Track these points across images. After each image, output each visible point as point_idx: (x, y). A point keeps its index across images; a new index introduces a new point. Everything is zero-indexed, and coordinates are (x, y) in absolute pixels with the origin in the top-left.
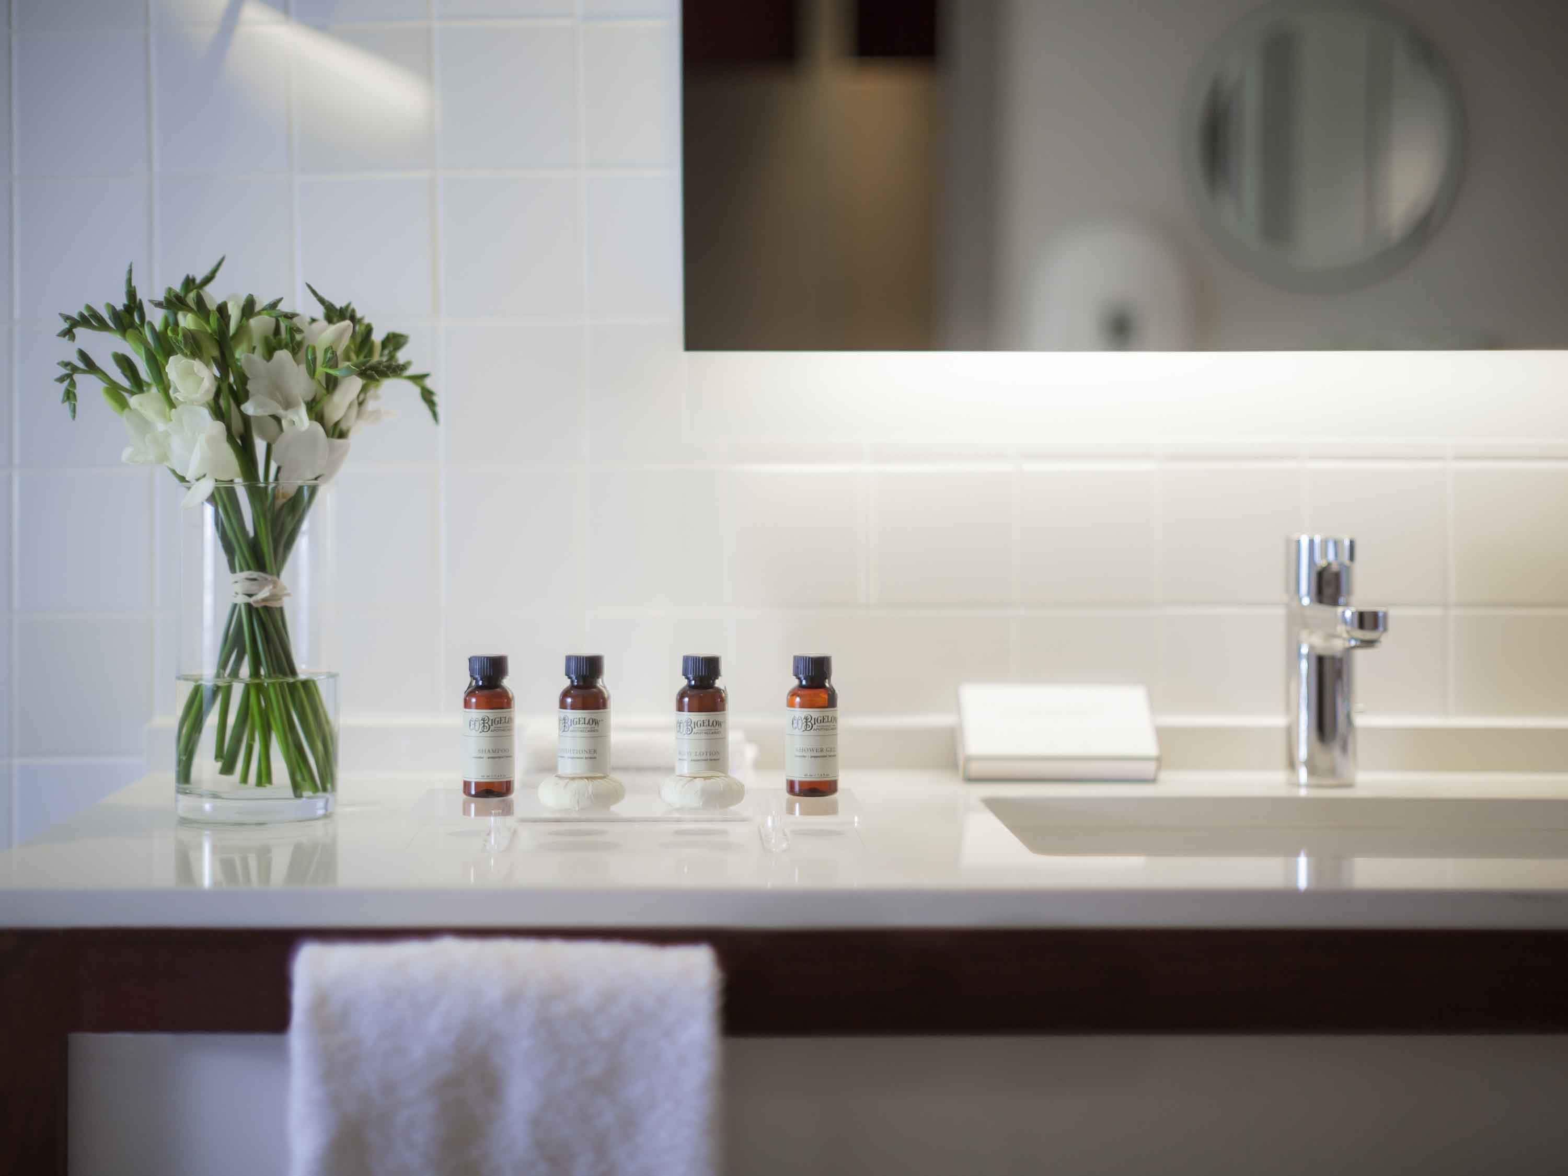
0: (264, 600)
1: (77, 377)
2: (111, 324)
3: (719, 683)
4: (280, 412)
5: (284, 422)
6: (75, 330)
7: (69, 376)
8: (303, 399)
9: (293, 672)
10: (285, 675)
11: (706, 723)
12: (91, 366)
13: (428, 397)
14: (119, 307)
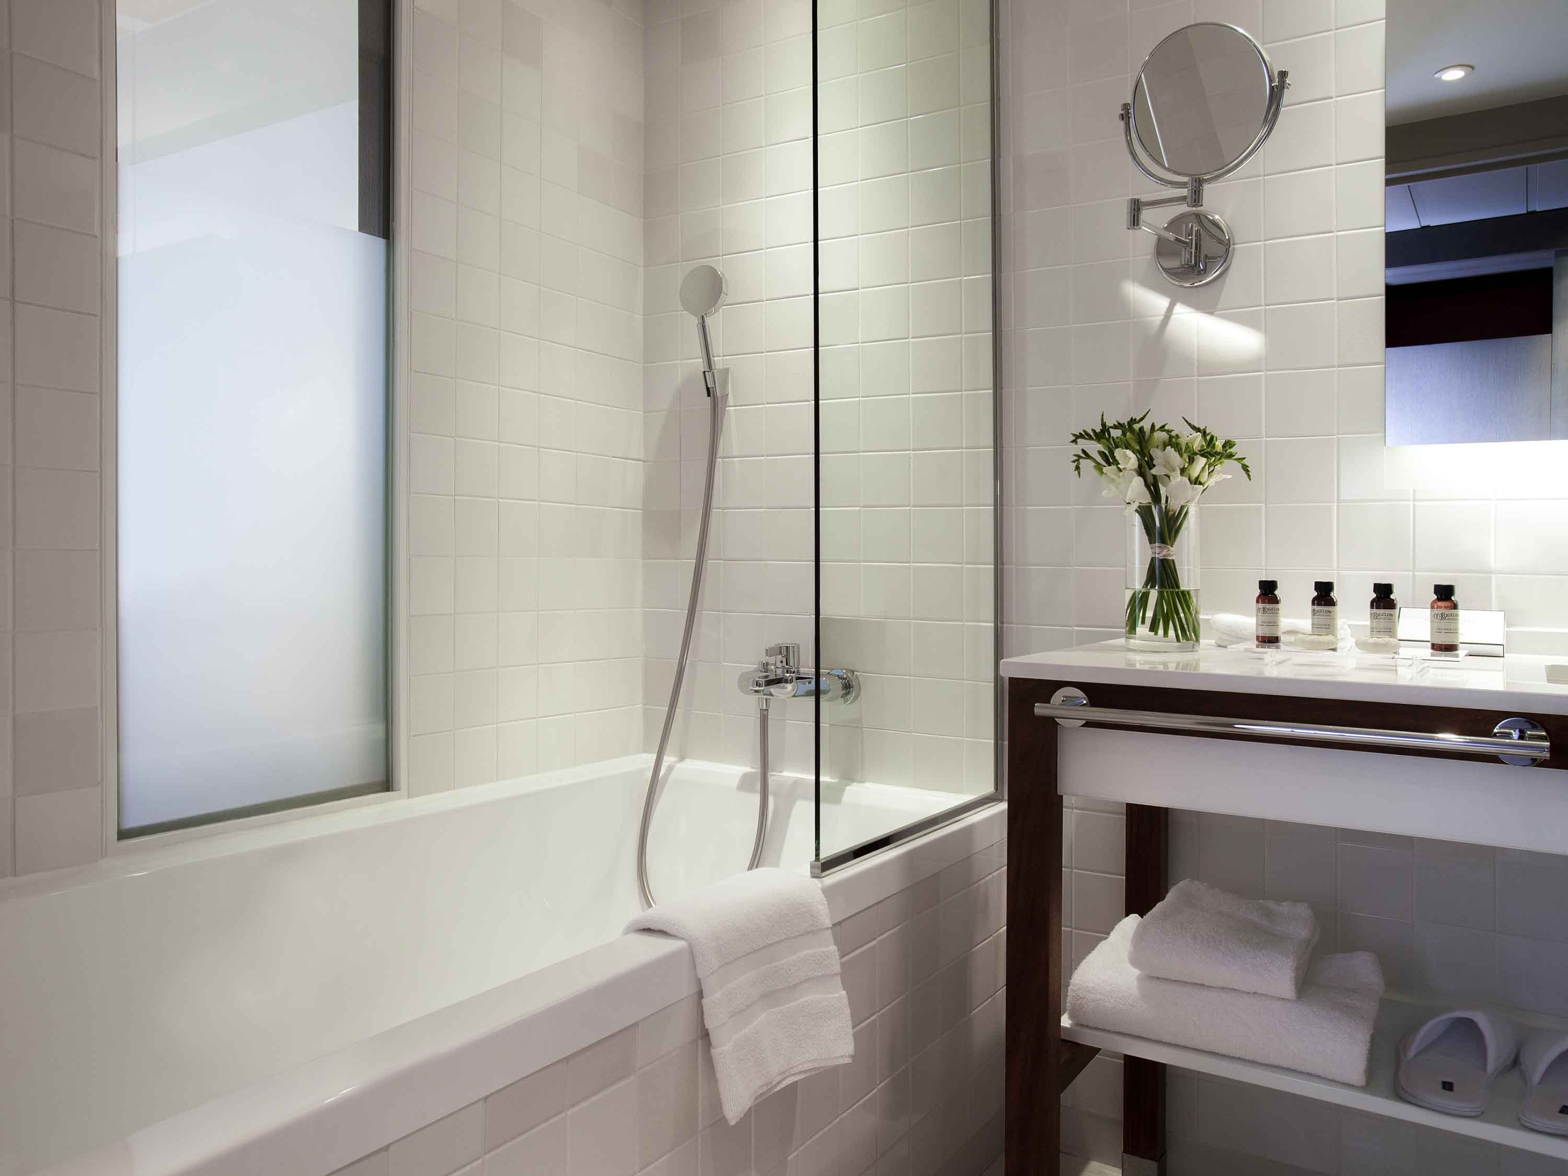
0: (1164, 556)
1: (1081, 460)
2: (1094, 438)
3: (1392, 597)
4: (1169, 474)
5: (1171, 478)
6: (1078, 440)
7: (1078, 460)
8: (1179, 467)
9: (1178, 587)
10: (1173, 588)
11: (1384, 614)
12: (1087, 456)
13: (1245, 468)
14: (1098, 430)
